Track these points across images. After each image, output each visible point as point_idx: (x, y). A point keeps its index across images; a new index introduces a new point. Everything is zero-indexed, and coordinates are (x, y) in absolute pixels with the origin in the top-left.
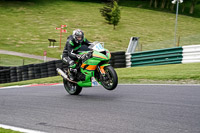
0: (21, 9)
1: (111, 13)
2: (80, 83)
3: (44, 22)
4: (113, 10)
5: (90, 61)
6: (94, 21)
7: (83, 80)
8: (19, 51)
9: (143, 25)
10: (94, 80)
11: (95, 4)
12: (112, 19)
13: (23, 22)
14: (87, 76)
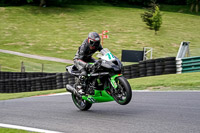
0: (62, 15)
1: (152, 18)
3: (85, 28)
4: (155, 15)
6: (135, 27)
8: (60, 57)
9: (184, 30)
11: (135, 10)
12: (153, 25)
13: (64, 29)
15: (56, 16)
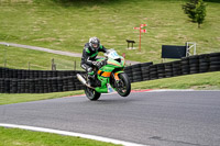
0: (95, 8)
1: (195, 10)
2: (97, 89)
3: (120, 21)
4: (198, 6)
5: (105, 67)
7: (100, 86)
10: (109, 86)
12: (196, 17)
14: (103, 83)
15: (88, 9)
